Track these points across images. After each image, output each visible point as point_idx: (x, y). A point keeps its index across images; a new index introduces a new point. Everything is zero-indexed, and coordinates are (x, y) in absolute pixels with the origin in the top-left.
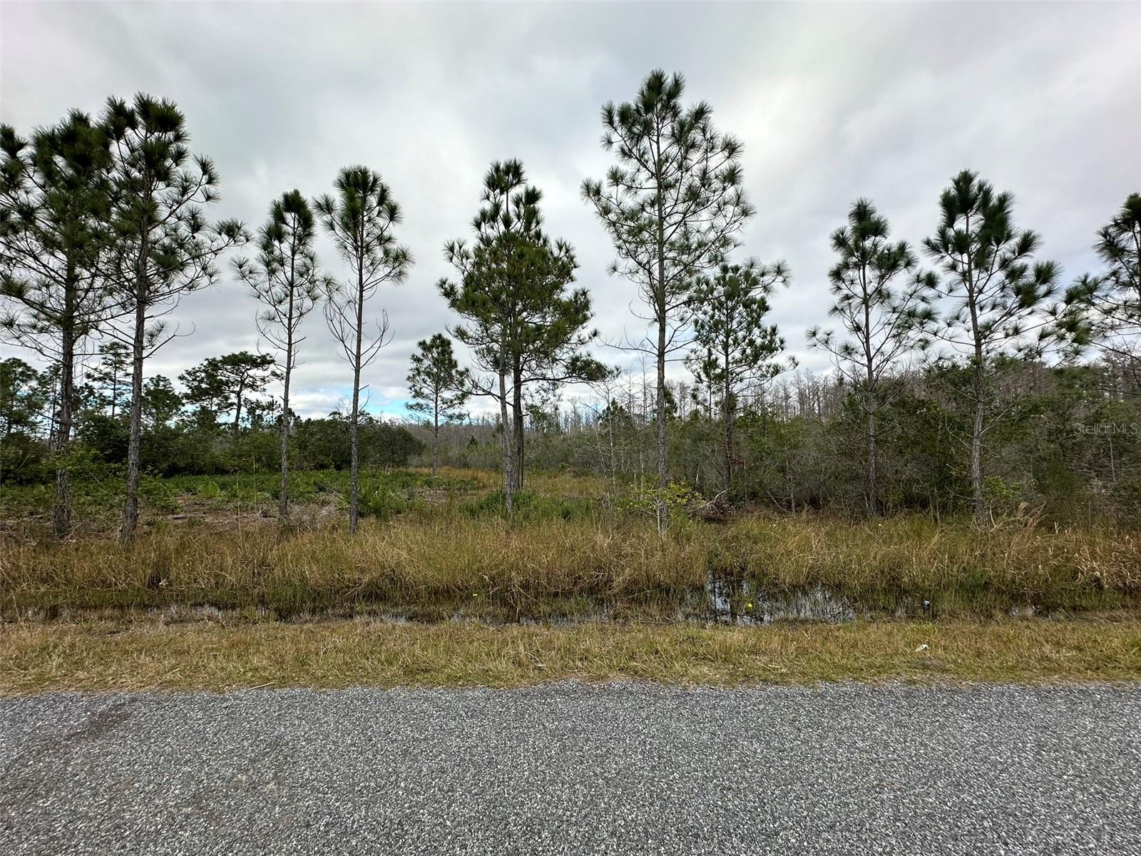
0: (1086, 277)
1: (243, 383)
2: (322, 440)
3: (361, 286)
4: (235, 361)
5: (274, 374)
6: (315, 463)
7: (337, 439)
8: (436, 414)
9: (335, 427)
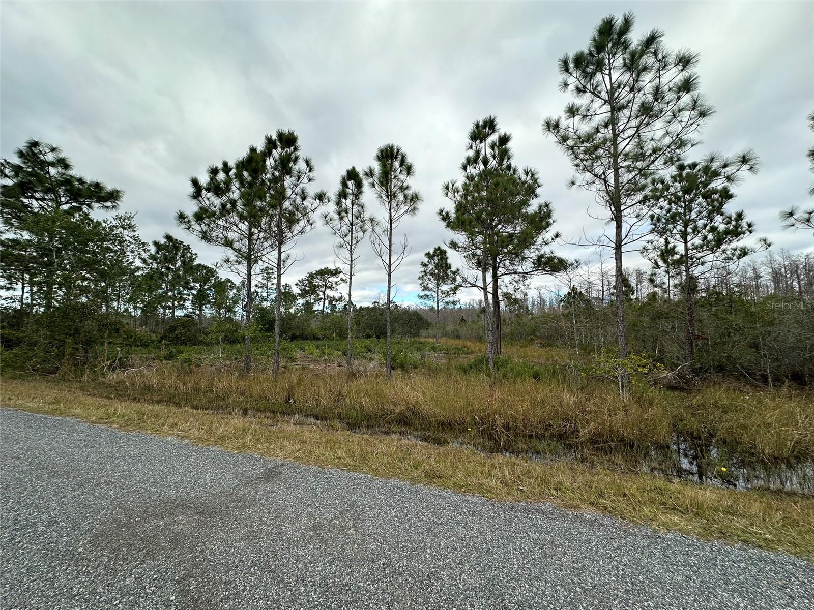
1: (326, 286)
2: (368, 319)
3: (391, 220)
4: (322, 273)
5: (342, 279)
6: (364, 334)
7: (377, 319)
8: (438, 301)
9: (376, 311)
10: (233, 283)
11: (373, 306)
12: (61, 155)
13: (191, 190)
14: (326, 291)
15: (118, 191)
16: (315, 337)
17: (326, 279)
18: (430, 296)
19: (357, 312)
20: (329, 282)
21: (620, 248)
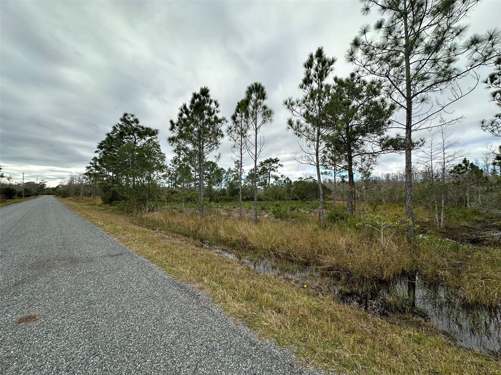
1: (270, 169)
2: (296, 189)
3: (256, 129)
4: (267, 162)
5: (280, 165)
6: (293, 198)
7: (301, 188)
8: (335, 176)
9: (301, 184)
10: (224, 170)
11: (299, 180)
12: (136, 118)
13: (169, 125)
14: (271, 172)
15: (157, 130)
16: (260, 199)
17: (270, 165)
18: (328, 173)
19: (288, 184)
20: (272, 166)
21: (410, 128)
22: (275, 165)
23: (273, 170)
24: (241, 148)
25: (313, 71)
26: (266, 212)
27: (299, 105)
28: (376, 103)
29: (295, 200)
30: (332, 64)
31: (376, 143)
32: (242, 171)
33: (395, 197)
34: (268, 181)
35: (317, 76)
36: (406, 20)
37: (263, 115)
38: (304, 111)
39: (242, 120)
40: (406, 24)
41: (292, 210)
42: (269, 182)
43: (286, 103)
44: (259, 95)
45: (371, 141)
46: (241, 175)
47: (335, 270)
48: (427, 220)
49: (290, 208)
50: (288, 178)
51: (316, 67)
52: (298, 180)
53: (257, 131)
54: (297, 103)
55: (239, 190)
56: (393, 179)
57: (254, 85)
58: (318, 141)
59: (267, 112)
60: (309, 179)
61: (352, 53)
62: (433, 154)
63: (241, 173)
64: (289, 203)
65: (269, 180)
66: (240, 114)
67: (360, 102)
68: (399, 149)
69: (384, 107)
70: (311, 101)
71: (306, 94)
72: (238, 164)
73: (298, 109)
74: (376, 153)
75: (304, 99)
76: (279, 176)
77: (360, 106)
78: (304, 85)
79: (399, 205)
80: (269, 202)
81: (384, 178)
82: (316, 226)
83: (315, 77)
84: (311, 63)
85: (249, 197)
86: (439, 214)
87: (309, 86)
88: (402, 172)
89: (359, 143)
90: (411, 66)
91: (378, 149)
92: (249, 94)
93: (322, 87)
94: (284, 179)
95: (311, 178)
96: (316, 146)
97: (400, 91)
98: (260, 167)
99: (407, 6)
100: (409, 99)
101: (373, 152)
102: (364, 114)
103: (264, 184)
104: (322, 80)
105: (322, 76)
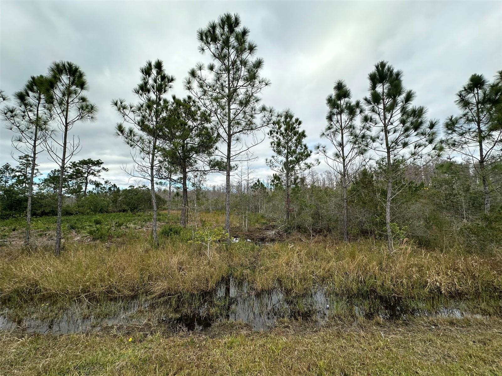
0: (452, 117)
1: (89, 173)
2: (125, 198)
3: (66, 123)
4: (84, 162)
5: (104, 169)
6: (121, 209)
7: (132, 198)
8: (170, 186)
9: (132, 192)
11: (130, 188)
14: (89, 177)
16: (67, 213)
17: (89, 167)
18: (163, 183)
19: (115, 193)
20: (92, 169)
21: (230, 159)
22: (96, 168)
23: (93, 174)
24: (35, 143)
25: (151, 82)
26: (78, 232)
27: (133, 111)
28: (207, 128)
29: (123, 212)
30: (171, 82)
31: (206, 163)
32: (35, 171)
33: (219, 205)
34: (84, 188)
35: (155, 88)
36: (229, 75)
37: (79, 109)
38: (139, 118)
39: (39, 103)
40: (229, 78)
41: (118, 226)
42: (86, 189)
43: (116, 104)
44: (74, 80)
45: (203, 160)
46: (32, 177)
47: (166, 295)
48: (238, 225)
49: (116, 223)
50: (114, 184)
51: (155, 78)
52: (128, 189)
53: (68, 127)
54: (131, 108)
55: (26, 200)
56: (218, 190)
57: (66, 64)
58: (153, 155)
59: (87, 107)
60: (142, 187)
61: (189, 82)
62: (242, 177)
63: (32, 173)
64: (115, 216)
65: (86, 186)
66: (37, 95)
67: (195, 124)
68: (222, 170)
69: (213, 134)
70: (148, 111)
71: (142, 102)
72: (28, 160)
73: (131, 115)
74: (206, 171)
75: (140, 106)
76: (101, 183)
77: (194, 128)
78: (140, 91)
79: (221, 212)
80: (84, 217)
81: (211, 189)
82: (148, 245)
83: (153, 87)
84: (149, 71)
85: (47, 211)
86: (245, 222)
87: (145, 94)
88: (224, 185)
89: (193, 161)
90: (231, 111)
91: (208, 168)
92: (55, 74)
93: (160, 100)
94: (108, 186)
95: (144, 186)
96: (151, 160)
97: (224, 128)
98: (71, 168)
99: (230, 64)
100: (230, 136)
101: (204, 170)
102: (198, 135)
103: (77, 191)
104: (160, 94)
105: (160, 89)
